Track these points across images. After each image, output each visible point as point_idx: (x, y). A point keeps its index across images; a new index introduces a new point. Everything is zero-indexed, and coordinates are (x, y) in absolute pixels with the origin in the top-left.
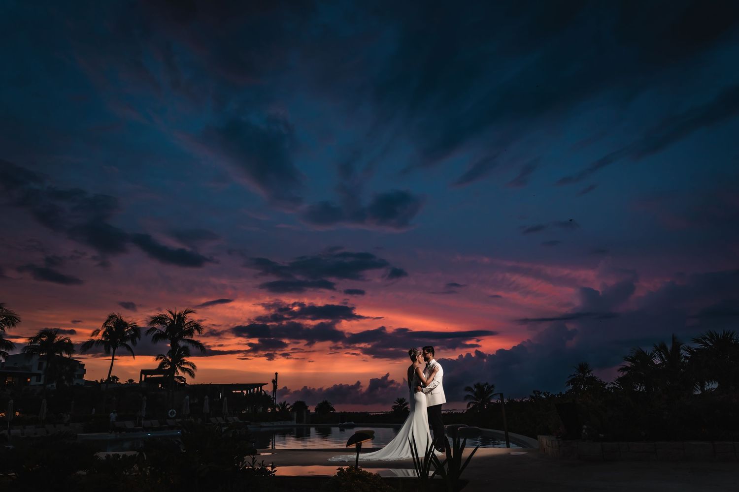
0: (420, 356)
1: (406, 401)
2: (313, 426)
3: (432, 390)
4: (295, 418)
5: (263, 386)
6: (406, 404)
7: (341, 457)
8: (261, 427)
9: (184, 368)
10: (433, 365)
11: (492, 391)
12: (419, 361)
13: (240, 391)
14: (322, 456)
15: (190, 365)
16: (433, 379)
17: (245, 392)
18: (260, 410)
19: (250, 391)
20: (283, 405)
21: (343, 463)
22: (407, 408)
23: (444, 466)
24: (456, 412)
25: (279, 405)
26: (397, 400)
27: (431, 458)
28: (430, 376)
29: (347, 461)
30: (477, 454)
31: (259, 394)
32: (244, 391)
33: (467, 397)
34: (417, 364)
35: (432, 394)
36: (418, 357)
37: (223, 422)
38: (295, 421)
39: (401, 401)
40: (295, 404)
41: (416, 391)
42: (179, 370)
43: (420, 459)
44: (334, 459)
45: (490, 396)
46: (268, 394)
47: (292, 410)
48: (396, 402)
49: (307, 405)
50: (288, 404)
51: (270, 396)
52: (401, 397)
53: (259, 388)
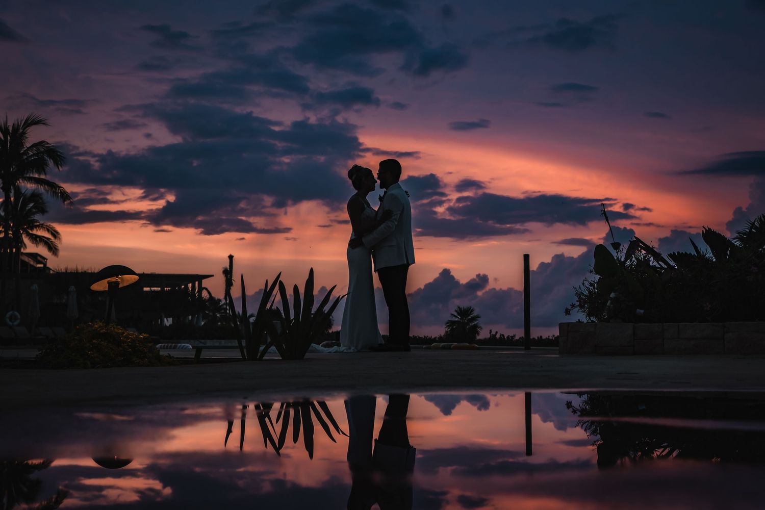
5: (203, 281)
6: (474, 319)
9: (37, 236)
13: (159, 289)
15: (48, 230)
26: (456, 311)
31: (197, 296)
32: (166, 289)
39: (465, 313)
42: (26, 240)
46: (216, 296)
48: (456, 314)
51: (219, 300)
52: (464, 306)
53: (197, 283)
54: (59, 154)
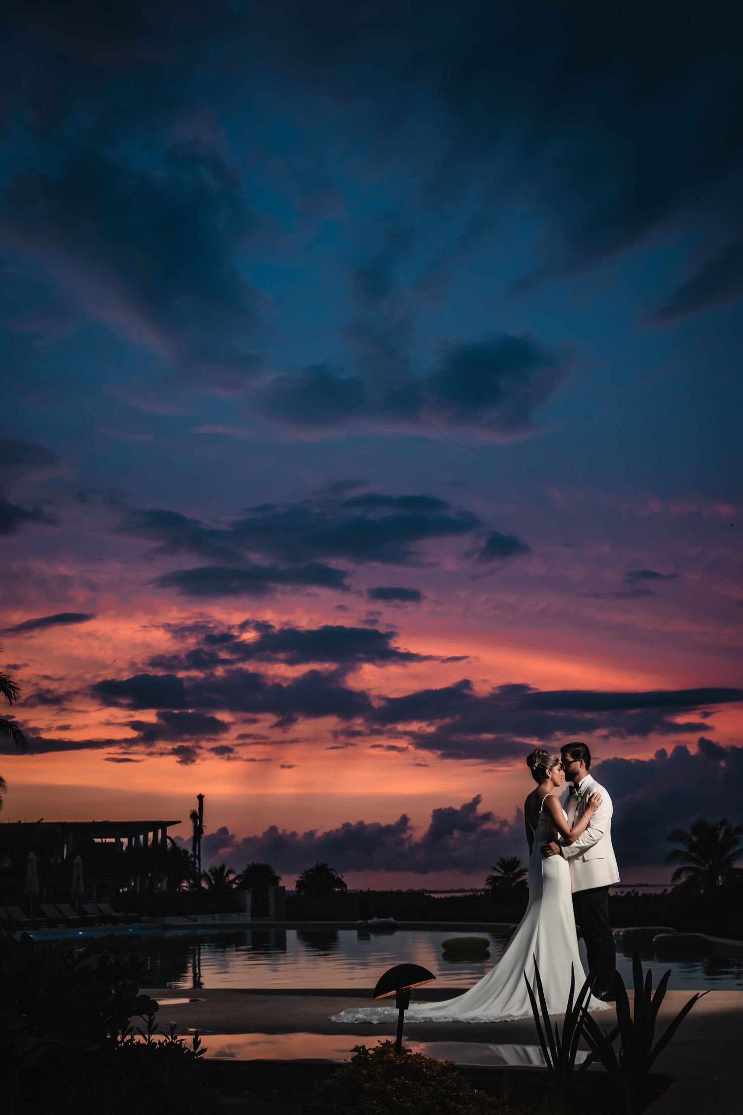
0: (556, 768)
1: (522, 867)
2: (291, 927)
3: (584, 850)
4: (249, 906)
5: (168, 828)
6: (522, 873)
7: (362, 1013)
8: (166, 927)
10: (588, 791)
11: (736, 842)
12: (552, 780)
13: (113, 840)
14: (316, 1008)
16: (588, 825)
17: (125, 841)
18: (163, 886)
19: (137, 840)
20: (219, 873)
21: (364, 1029)
22: (524, 883)
23: (613, 1044)
24: (647, 891)
25: (209, 874)
26: (498, 864)
27: (580, 1024)
28: (580, 817)
29: (375, 1022)
30: (697, 1008)
31: (159, 847)
32: (122, 840)
33: (672, 857)
34: (548, 787)
35: (584, 861)
36: (551, 770)
37: (74, 916)
38: (248, 914)
39: (510, 865)
40: (246, 872)
41: (546, 853)
43: (553, 1025)
44: (345, 1016)
45: (731, 852)
46: (182, 846)
47: (241, 887)
48: (497, 867)
49: (277, 874)
50: (230, 872)
51: (186, 852)
52: (508, 856)
53: (160, 831)
54: (12, 684)
